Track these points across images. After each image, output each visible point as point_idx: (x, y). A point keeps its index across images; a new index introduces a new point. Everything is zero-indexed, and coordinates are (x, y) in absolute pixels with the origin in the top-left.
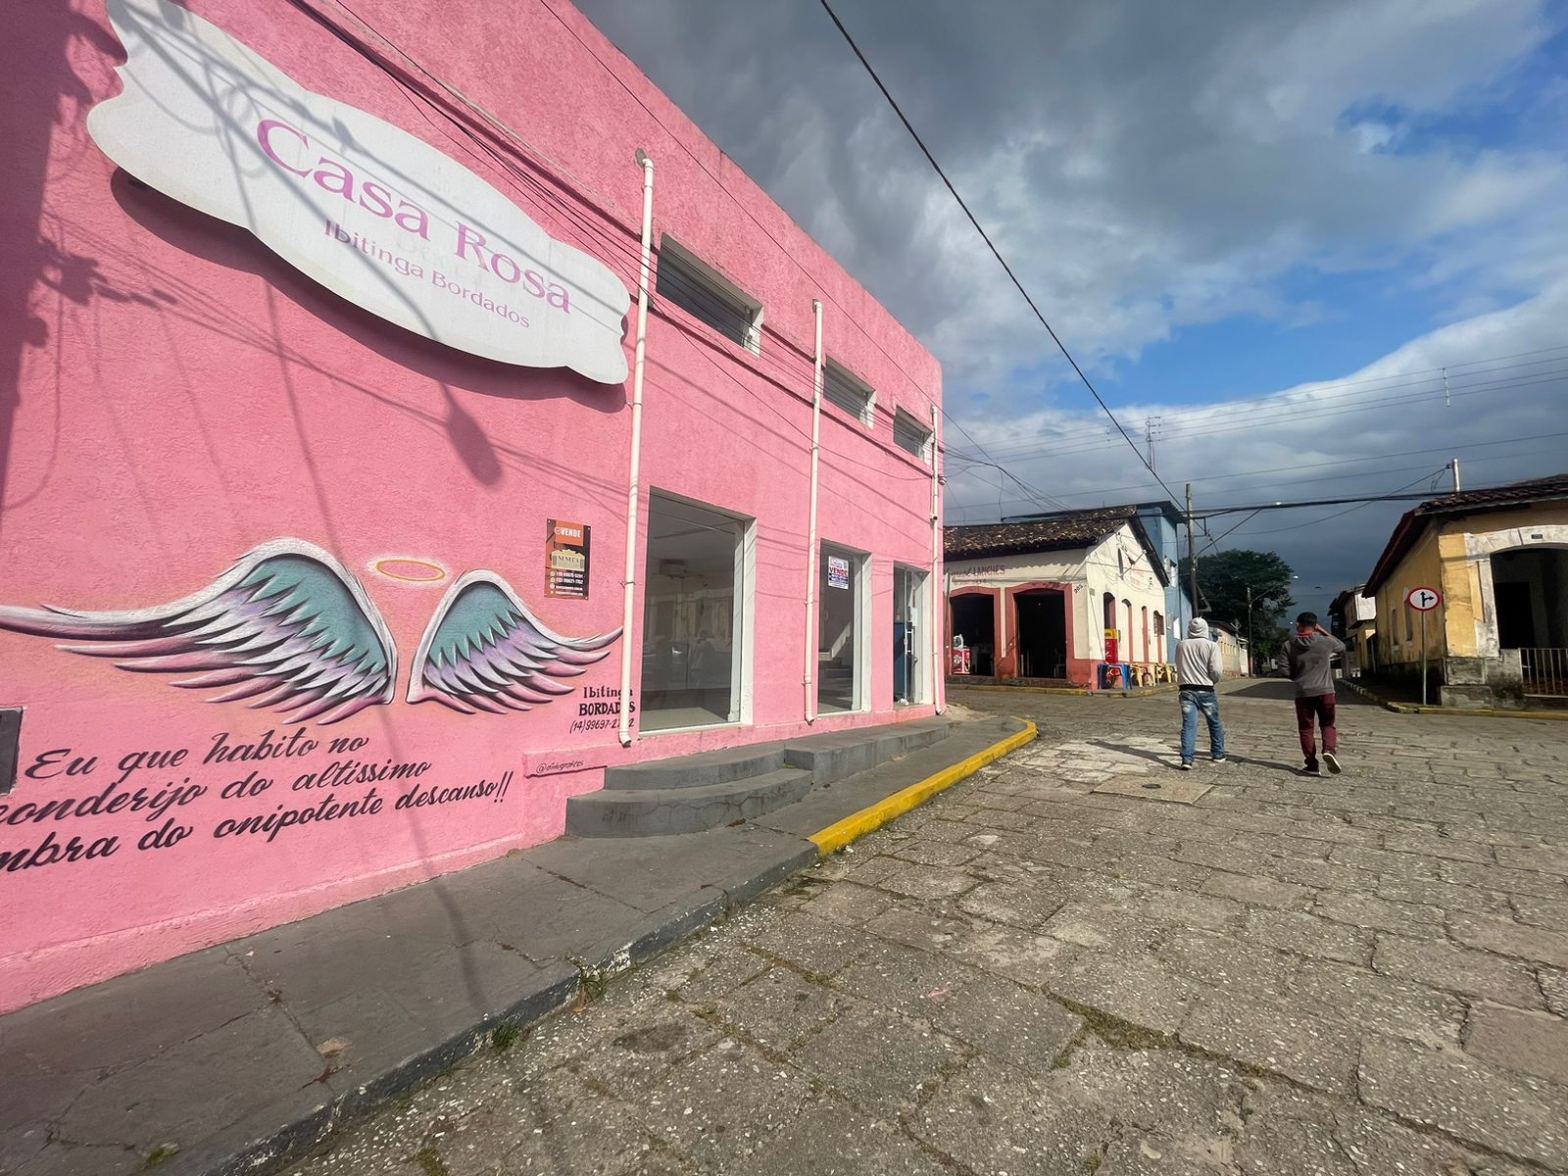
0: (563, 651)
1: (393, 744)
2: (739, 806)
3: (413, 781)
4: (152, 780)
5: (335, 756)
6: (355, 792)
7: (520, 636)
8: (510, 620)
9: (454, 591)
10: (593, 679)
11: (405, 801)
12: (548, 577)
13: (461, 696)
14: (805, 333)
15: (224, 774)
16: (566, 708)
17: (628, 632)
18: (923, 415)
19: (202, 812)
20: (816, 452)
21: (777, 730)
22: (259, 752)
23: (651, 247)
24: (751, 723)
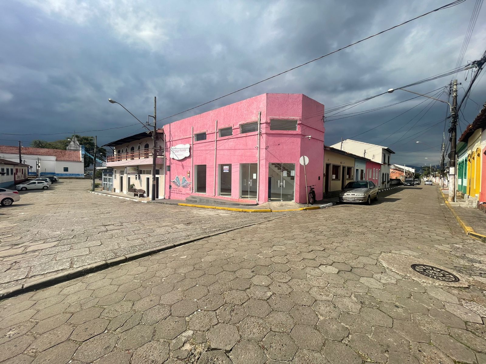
1: (180, 189)
3: (181, 192)
4: (174, 190)
6: (179, 192)
9: (183, 178)
10: (190, 186)
11: (181, 194)
12: (187, 176)
14: (214, 129)
15: (176, 190)
16: (189, 188)
17: (192, 182)
18: (254, 118)
19: (175, 192)
20: (215, 149)
21: (209, 196)
22: (177, 189)
23: (193, 137)
24: (206, 194)
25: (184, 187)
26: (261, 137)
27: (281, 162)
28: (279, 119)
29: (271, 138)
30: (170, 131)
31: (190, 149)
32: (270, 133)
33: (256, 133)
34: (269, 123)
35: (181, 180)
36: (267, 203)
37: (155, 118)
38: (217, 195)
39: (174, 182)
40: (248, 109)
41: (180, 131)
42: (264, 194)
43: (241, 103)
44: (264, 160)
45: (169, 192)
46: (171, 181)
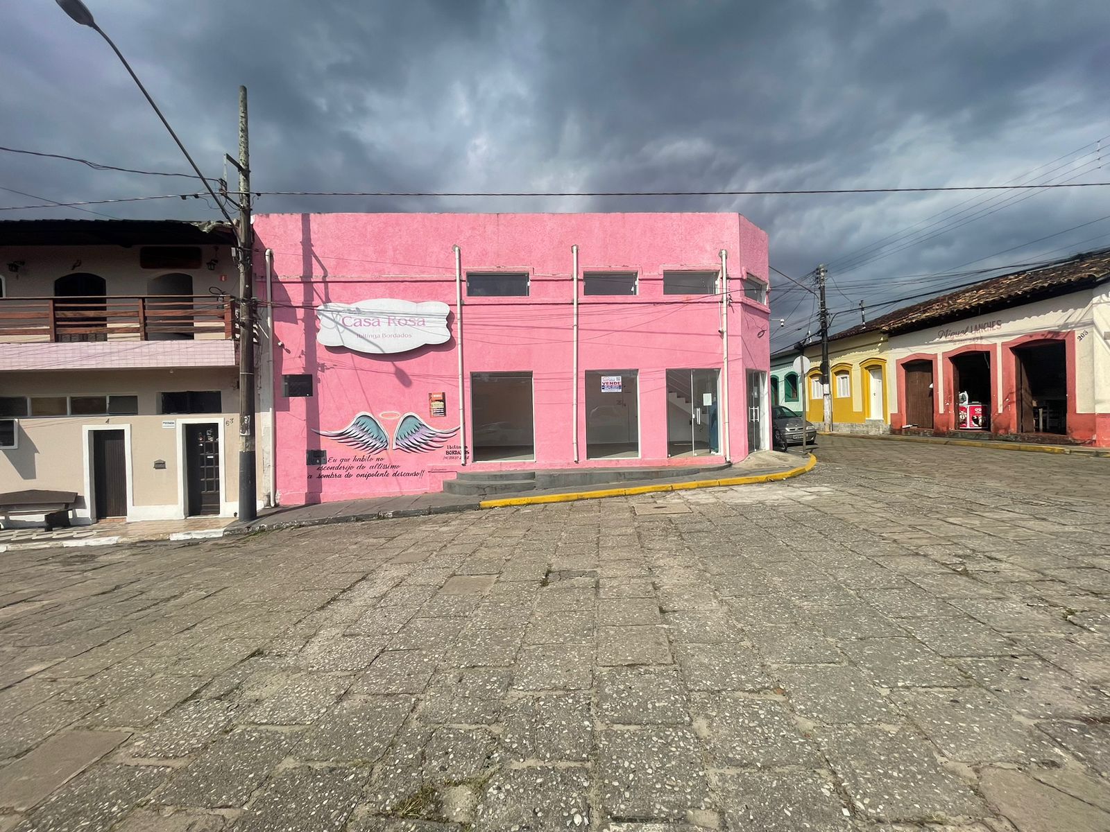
0: (437, 434)
1: (390, 460)
2: (484, 489)
3: (396, 470)
4: (345, 464)
5: (377, 462)
6: (382, 471)
7: (423, 430)
8: (419, 426)
9: (402, 419)
10: (450, 443)
11: (395, 474)
12: (430, 411)
13: (407, 448)
14: (568, 267)
15: (357, 464)
19: (354, 472)
20: (575, 328)
21: (551, 465)
23: (461, 281)
24: (534, 460)
25: (409, 448)
26: (730, 308)
27: (756, 367)
29: (745, 314)
30: (307, 244)
31: (450, 318)
32: (746, 302)
33: (717, 297)
34: (744, 280)
35: (390, 428)
36: (751, 457)
37: (246, 173)
38: (583, 458)
39: (341, 434)
40: (688, 237)
41: (380, 252)
42: (743, 438)
43: (665, 218)
44: (740, 363)
45: (310, 477)
46: (321, 432)
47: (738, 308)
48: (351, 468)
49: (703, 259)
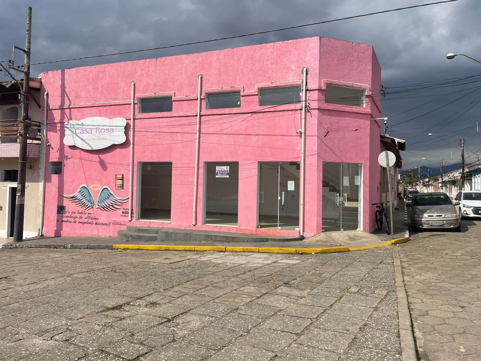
0: (119, 200)
1: (94, 214)
2: (128, 237)
3: (97, 221)
4: (73, 215)
5: (88, 215)
6: (90, 221)
7: (111, 197)
8: (110, 195)
9: (101, 190)
10: (124, 206)
11: (96, 224)
12: (116, 186)
13: (103, 208)
14: (195, 91)
15: (79, 215)
16: (120, 212)
17: (130, 196)
18: (291, 79)
19: (77, 220)
20: (198, 132)
21: (179, 225)
22: (81, 213)
23: (134, 104)
24: (170, 222)
25: (104, 208)
26: (308, 114)
27: (341, 160)
28: (339, 84)
29: (326, 117)
30: (63, 86)
31: (127, 128)
32: (325, 108)
33: (298, 106)
34: (324, 90)
35: (96, 195)
36: (322, 234)
37: (28, 53)
38: (200, 223)
39: (73, 197)
40: (278, 61)
41: (96, 89)
42: (316, 218)
43: (261, 48)
44: (315, 157)
45: (58, 221)
46: (64, 195)
47: (316, 113)
48: (76, 217)
49: (289, 76)
